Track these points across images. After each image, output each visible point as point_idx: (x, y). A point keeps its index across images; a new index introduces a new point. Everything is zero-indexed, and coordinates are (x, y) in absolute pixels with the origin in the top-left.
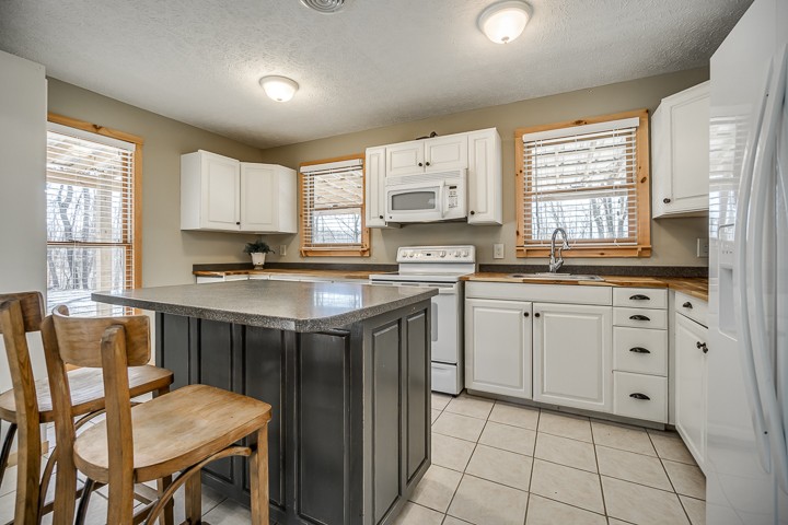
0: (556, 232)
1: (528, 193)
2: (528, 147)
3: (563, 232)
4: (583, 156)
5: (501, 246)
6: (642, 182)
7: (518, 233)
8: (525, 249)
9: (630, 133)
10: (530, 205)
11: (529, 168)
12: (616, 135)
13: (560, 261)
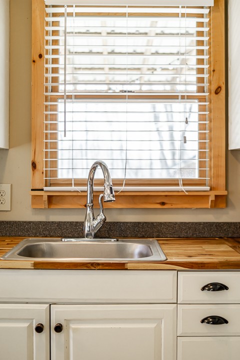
0: (94, 169)
1: (52, 95)
2: (54, 15)
3: (105, 169)
4: (138, 43)
5: (6, 187)
6: (217, 93)
7: (34, 165)
8: (45, 195)
9: (202, 16)
10: (54, 108)
11: (55, 52)
12: (183, 15)
13: (101, 217)
